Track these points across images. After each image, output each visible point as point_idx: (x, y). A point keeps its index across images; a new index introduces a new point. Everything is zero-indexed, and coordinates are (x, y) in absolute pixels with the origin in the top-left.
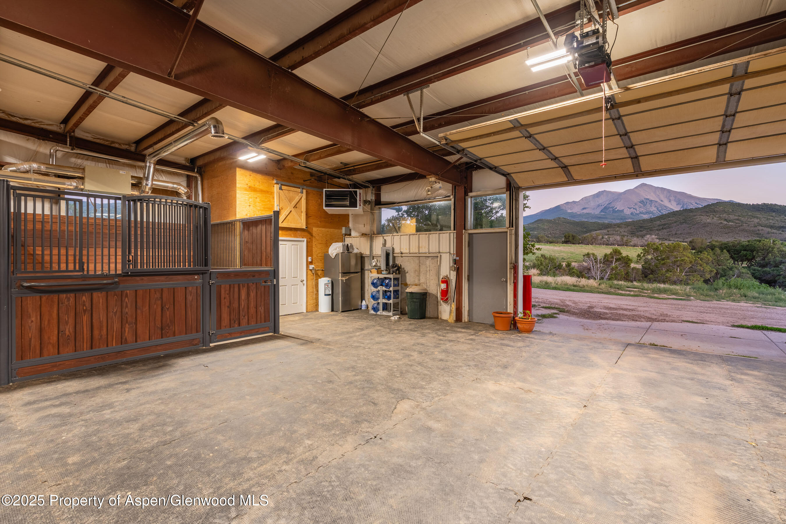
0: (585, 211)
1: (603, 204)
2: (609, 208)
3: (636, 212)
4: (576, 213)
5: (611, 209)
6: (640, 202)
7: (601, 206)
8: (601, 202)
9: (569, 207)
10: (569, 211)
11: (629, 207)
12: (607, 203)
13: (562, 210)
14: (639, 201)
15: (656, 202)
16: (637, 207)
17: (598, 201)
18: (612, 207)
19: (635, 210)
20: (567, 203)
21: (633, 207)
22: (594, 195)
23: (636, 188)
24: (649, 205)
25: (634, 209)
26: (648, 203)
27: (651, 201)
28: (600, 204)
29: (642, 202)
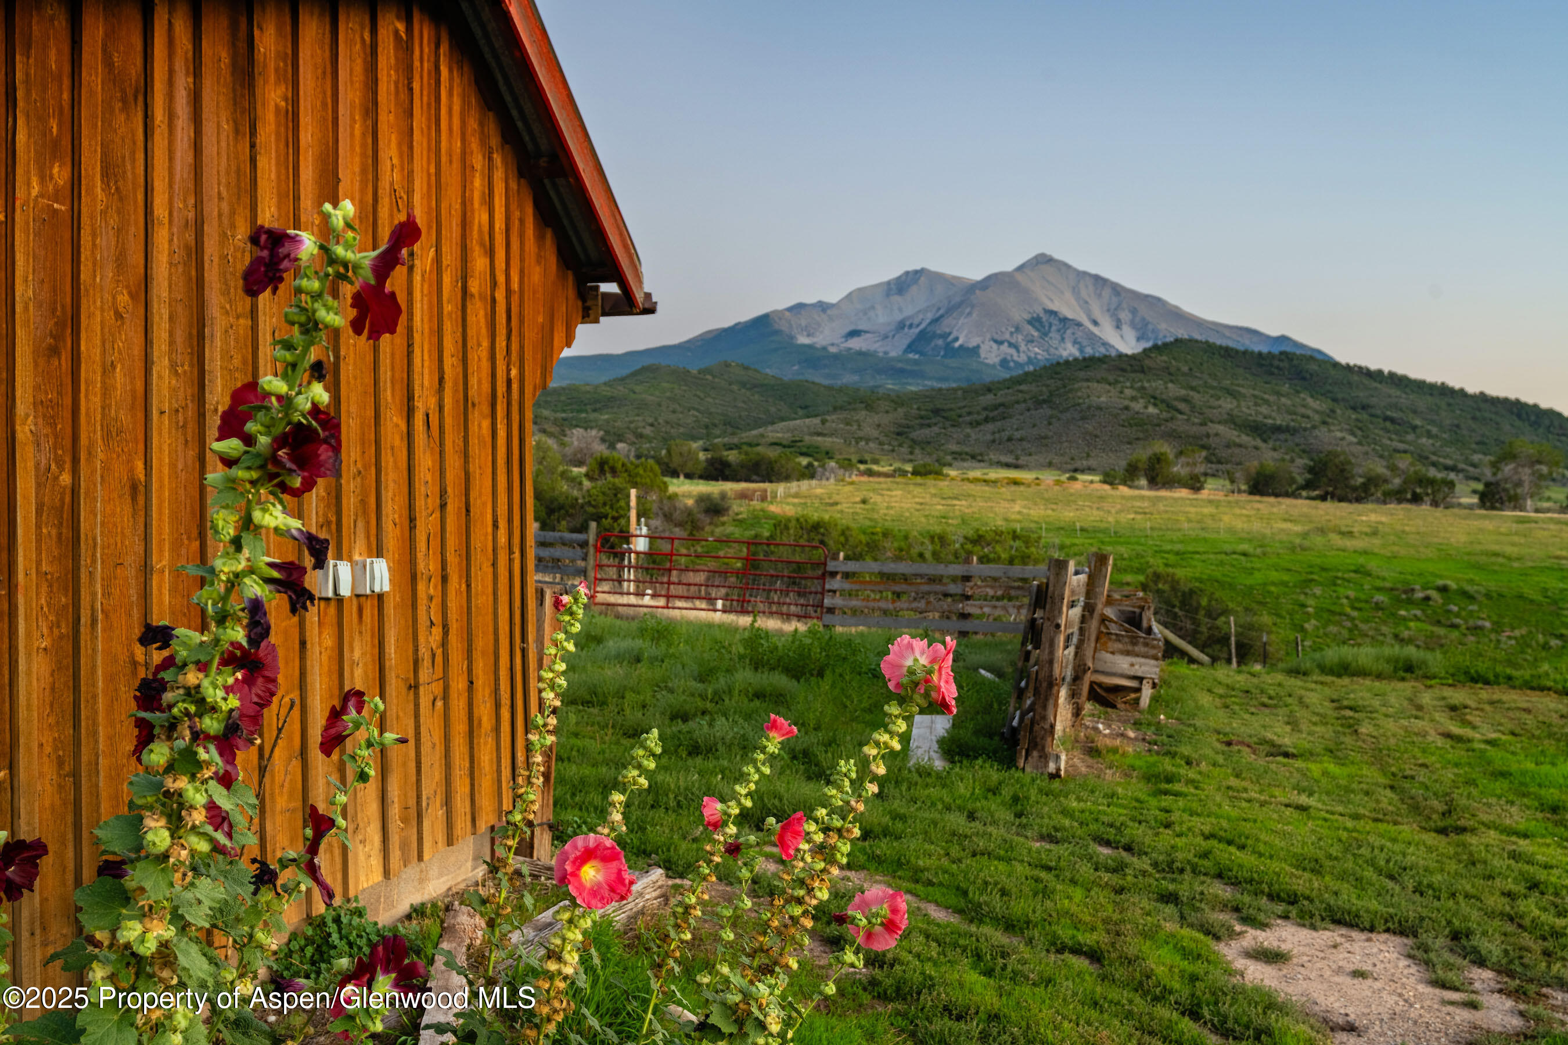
0: (855, 344)
1: (916, 321)
2: (935, 336)
3: (1016, 358)
4: (824, 348)
5: (940, 342)
6: (1030, 322)
7: (911, 326)
8: (909, 311)
9: (803, 323)
10: (803, 340)
11: (996, 337)
12: (930, 316)
13: (777, 332)
14: (1027, 316)
15: (1079, 324)
16: (1020, 337)
17: (900, 310)
18: (945, 336)
19: (1013, 351)
20: (799, 307)
21: (1007, 336)
22: (889, 283)
23: (1020, 268)
24: (1058, 337)
25: (1010, 345)
26: (1054, 328)
27: (1064, 320)
28: (908, 318)
29: (1035, 321)
